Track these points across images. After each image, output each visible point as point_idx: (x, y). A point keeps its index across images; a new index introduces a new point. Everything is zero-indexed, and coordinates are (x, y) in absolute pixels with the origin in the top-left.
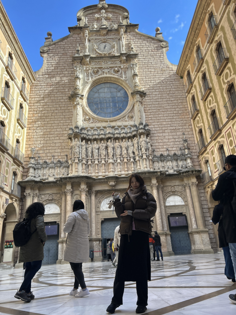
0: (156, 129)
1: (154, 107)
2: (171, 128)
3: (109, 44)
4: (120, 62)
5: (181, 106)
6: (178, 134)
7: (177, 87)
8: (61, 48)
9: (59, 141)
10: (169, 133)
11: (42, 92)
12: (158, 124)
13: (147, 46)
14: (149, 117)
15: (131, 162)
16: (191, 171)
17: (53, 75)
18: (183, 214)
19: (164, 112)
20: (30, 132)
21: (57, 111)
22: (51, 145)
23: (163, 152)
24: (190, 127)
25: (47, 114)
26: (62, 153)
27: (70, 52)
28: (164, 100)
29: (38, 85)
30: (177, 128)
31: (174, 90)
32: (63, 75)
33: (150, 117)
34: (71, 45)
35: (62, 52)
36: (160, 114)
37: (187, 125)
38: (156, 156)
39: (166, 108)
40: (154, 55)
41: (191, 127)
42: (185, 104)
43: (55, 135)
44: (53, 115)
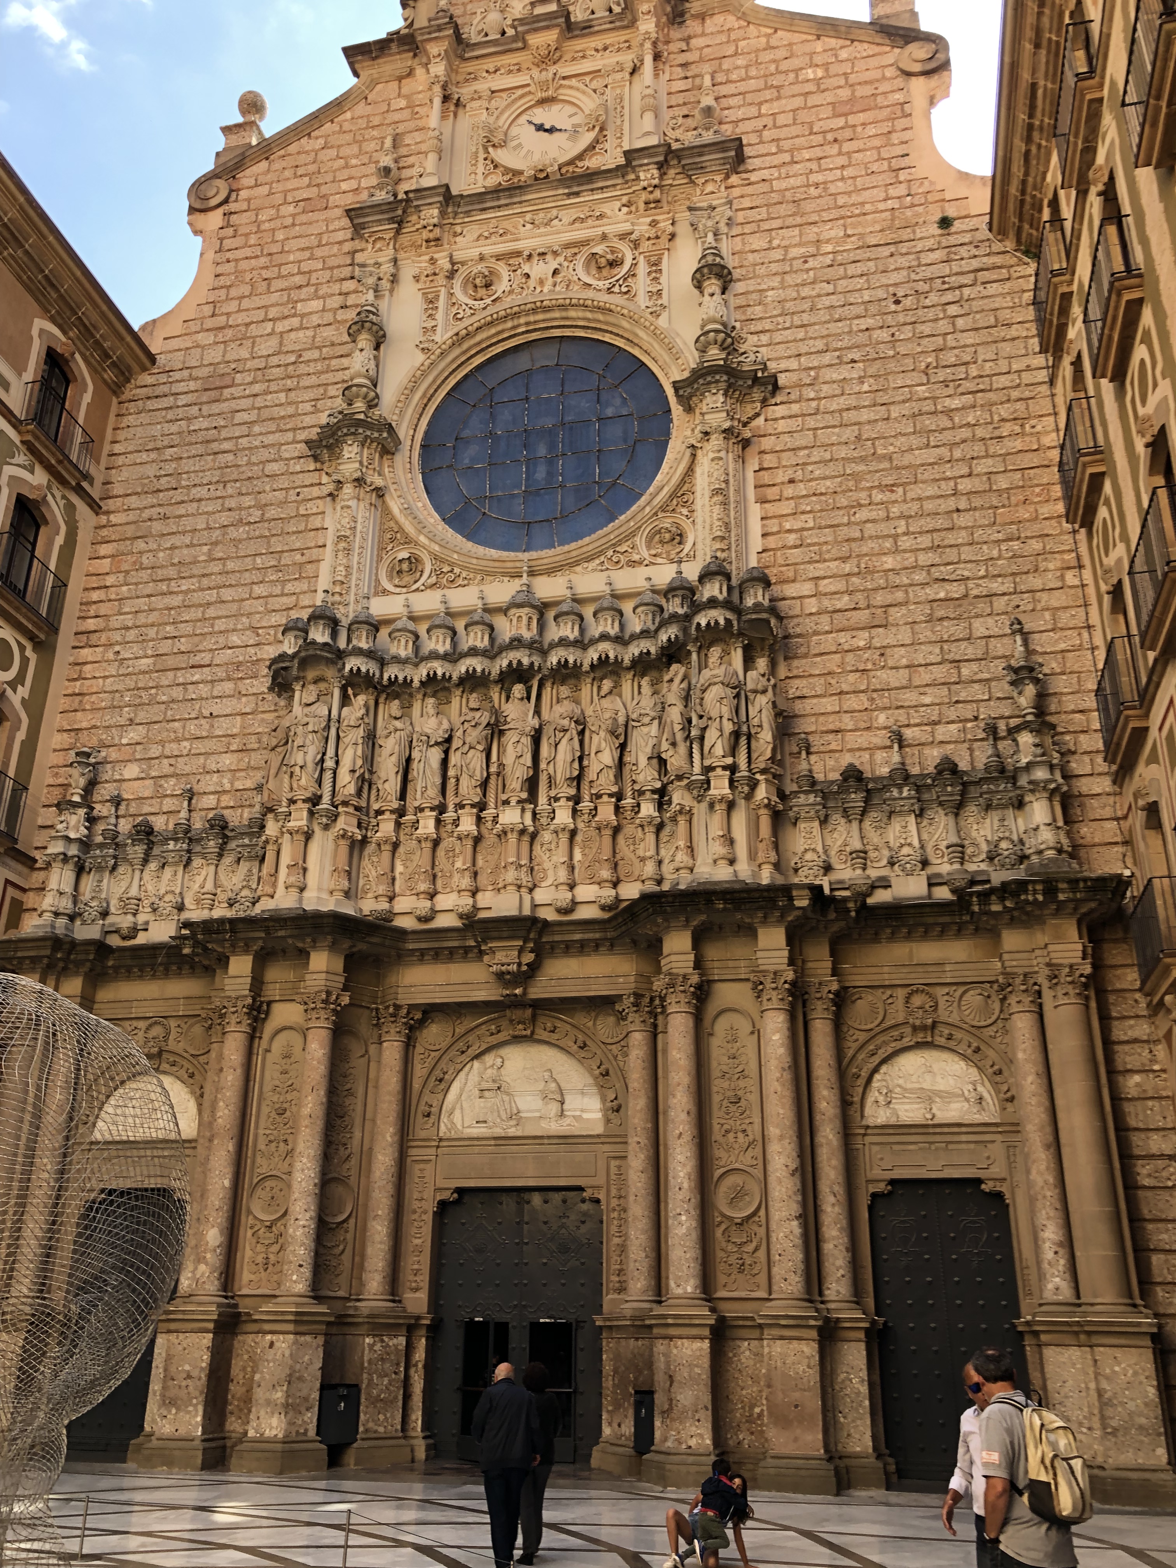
0: (827, 603)
1: (826, 462)
2: (929, 592)
3: (572, 110)
4: (625, 210)
5: (1018, 444)
6: (980, 628)
7: (992, 321)
8: (300, 171)
9: (229, 706)
10: (916, 626)
11: (174, 428)
12: (847, 568)
13: (811, 87)
14: (788, 526)
15: (638, 821)
16: (1039, 887)
17: (243, 329)
18: (983, 1186)
19: (891, 488)
20: (90, 659)
21: (241, 532)
22: (192, 727)
23: (866, 756)
24: (1071, 578)
25: (185, 551)
26: (243, 774)
27: (344, 186)
28: (895, 411)
29: (159, 390)
30: (975, 592)
31: (970, 341)
32: (295, 322)
33: (789, 531)
34: (355, 149)
35: (305, 196)
36: (861, 505)
37: (1051, 566)
38: (814, 783)
39: (907, 459)
40: (848, 133)
41: (1077, 582)
42: (1039, 428)
43: (217, 669)
44: (220, 555)
